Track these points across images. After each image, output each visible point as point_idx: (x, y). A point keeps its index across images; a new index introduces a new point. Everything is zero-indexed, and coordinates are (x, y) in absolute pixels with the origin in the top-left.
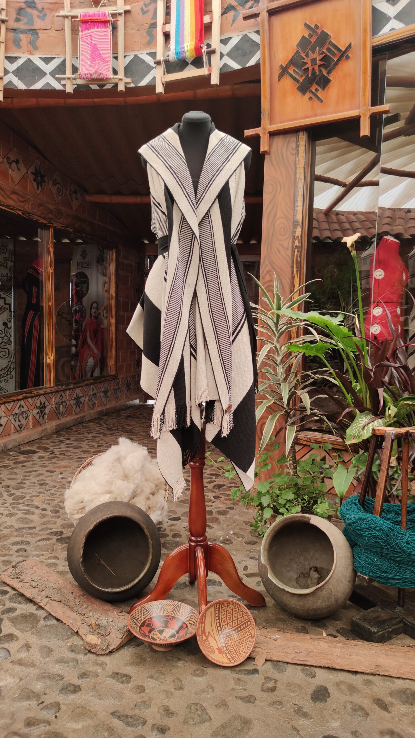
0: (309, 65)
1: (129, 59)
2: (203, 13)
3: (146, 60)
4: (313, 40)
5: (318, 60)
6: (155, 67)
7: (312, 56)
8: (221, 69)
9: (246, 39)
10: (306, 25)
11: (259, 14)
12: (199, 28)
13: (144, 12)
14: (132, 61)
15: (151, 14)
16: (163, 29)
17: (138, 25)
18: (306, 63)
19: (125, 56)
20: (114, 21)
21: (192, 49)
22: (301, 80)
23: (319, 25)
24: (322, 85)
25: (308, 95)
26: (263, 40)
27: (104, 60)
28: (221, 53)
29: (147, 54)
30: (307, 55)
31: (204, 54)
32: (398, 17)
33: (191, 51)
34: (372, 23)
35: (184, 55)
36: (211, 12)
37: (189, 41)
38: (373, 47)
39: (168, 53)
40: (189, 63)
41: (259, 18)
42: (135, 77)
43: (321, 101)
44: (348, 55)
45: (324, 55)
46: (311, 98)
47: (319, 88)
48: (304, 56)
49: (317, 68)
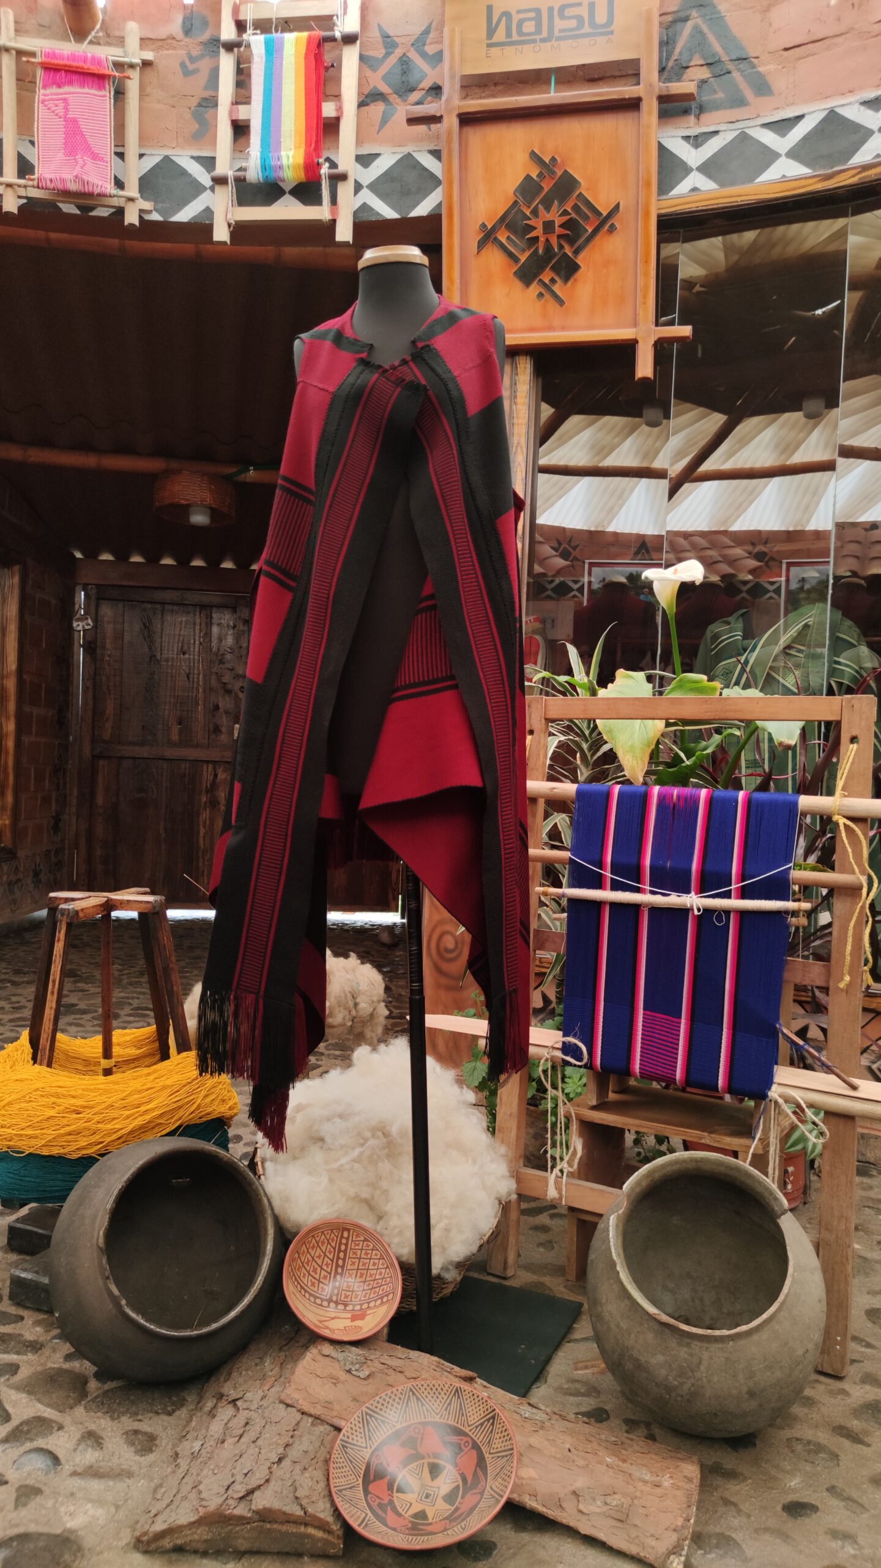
0: (539, 232)
1: (149, 163)
2: (322, 95)
3: (190, 171)
4: (547, 186)
5: (557, 225)
6: (212, 189)
7: (545, 216)
8: (355, 213)
9: (408, 162)
10: (535, 157)
11: (441, 117)
12: (315, 126)
13: (187, 73)
14: (157, 166)
15: (203, 77)
16: (231, 113)
17: (173, 96)
18: (535, 228)
19: (141, 156)
20: (120, 78)
21: (299, 165)
22: (523, 258)
23: (559, 160)
24: (563, 273)
25: (535, 288)
26: (448, 170)
27: (95, 157)
28: (356, 181)
29: (192, 157)
30: (535, 212)
31: (323, 177)
32: (705, 169)
33: (295, 167)
34: (659, 173)
35: (281, 174)
36: (337, 97)
37: (293, 147)
38: (659, 216)
39: (244, 165)
40: (287, 191)
41: (439, 125)
42: (163, 202)
43: (561, 302)
44: (613, 226)
45: (568, 217)
46: (541, 295)
47: (557, 278)
48: (528, 214)
49: (554, 241)
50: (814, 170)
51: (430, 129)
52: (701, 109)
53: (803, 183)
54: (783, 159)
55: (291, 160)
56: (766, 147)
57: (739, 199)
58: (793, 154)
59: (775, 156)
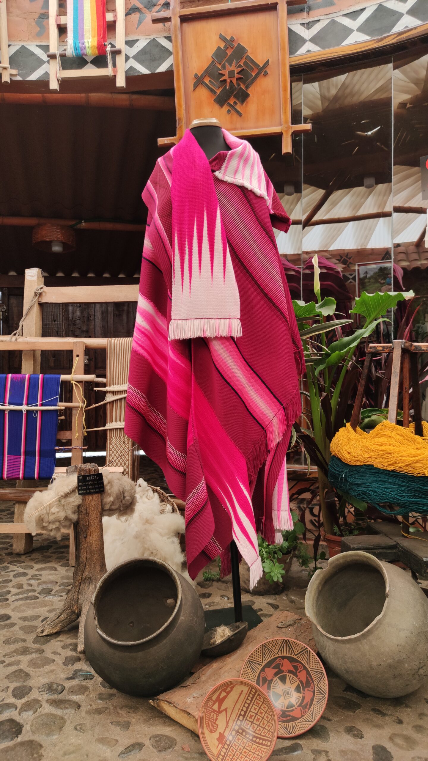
0: (226, 77)
1: (14, 49)
2: (105, 9)
3: (36, 53)
4: (229, 52)
5: (236, 73)
6: (48, 62)
7: (229, 68)
8: (126, 72)
9: (154, 43)
10: (222, 38)
11: (170, 18)
12: (102, 25)
14: (18, 51)
16: (56, 20)
17: (25, 13)
18: (224, 75)
19: (9, 45)
21: (94, 46)
22: (218, 92)
23: (235, 39)
24: (240, 99)
26: (176, 47)
28: (126, 55)
29: (37, 46)
30: (224, 67)
31: (108, 53)
32: (313, 40)
33: (93, 47)
34: (289, 43)
35: (85, 52)
36: (114, 10)
37: (91, 37)
38: (291, 66)
39: (65, 47)
40: (89, 62)
41: (169, 23)
42: (22, 70)
43: (240, 115)
44: (266, 72)
45: (242, 68)
46: (229, 111)
47: (237, 102)
48: (220, 68)
49: (235, 81)
50: (372, 36)
51: (165, 26)
52: (310, 9)
53: (367, 44)
54: (355, 33)
55: (90, 44)
56: (346, 26)
57: (333, 55)
58: (360, 29)
59: (351, 31)
